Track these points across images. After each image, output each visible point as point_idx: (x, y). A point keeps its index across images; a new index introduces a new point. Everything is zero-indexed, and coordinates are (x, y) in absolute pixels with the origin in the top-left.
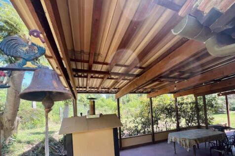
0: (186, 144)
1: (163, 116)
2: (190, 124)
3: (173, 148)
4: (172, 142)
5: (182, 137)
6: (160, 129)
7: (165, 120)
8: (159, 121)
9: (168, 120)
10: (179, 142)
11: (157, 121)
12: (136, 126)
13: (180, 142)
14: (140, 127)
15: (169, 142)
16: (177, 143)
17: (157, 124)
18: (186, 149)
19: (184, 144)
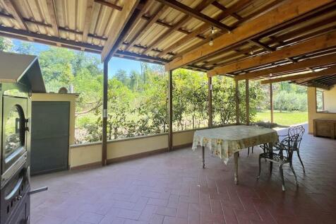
0: (223, 150)
1: (189, 106)
2: (226, 122)
3: (201, 157)
4: (198, 146)
5: (218, 138)
6: (184, 127)
7: (193, 114)
8: (183, 115)
9: (197, 114)
10: (210, 147)
11: (180, 113)
12: (143, 121)
13: (213, 146)
14: (150, 123)
15: (194, 147)
16: (208, 148)
17: (180, 119)
18: (223, 160)
19: (220, 150)
